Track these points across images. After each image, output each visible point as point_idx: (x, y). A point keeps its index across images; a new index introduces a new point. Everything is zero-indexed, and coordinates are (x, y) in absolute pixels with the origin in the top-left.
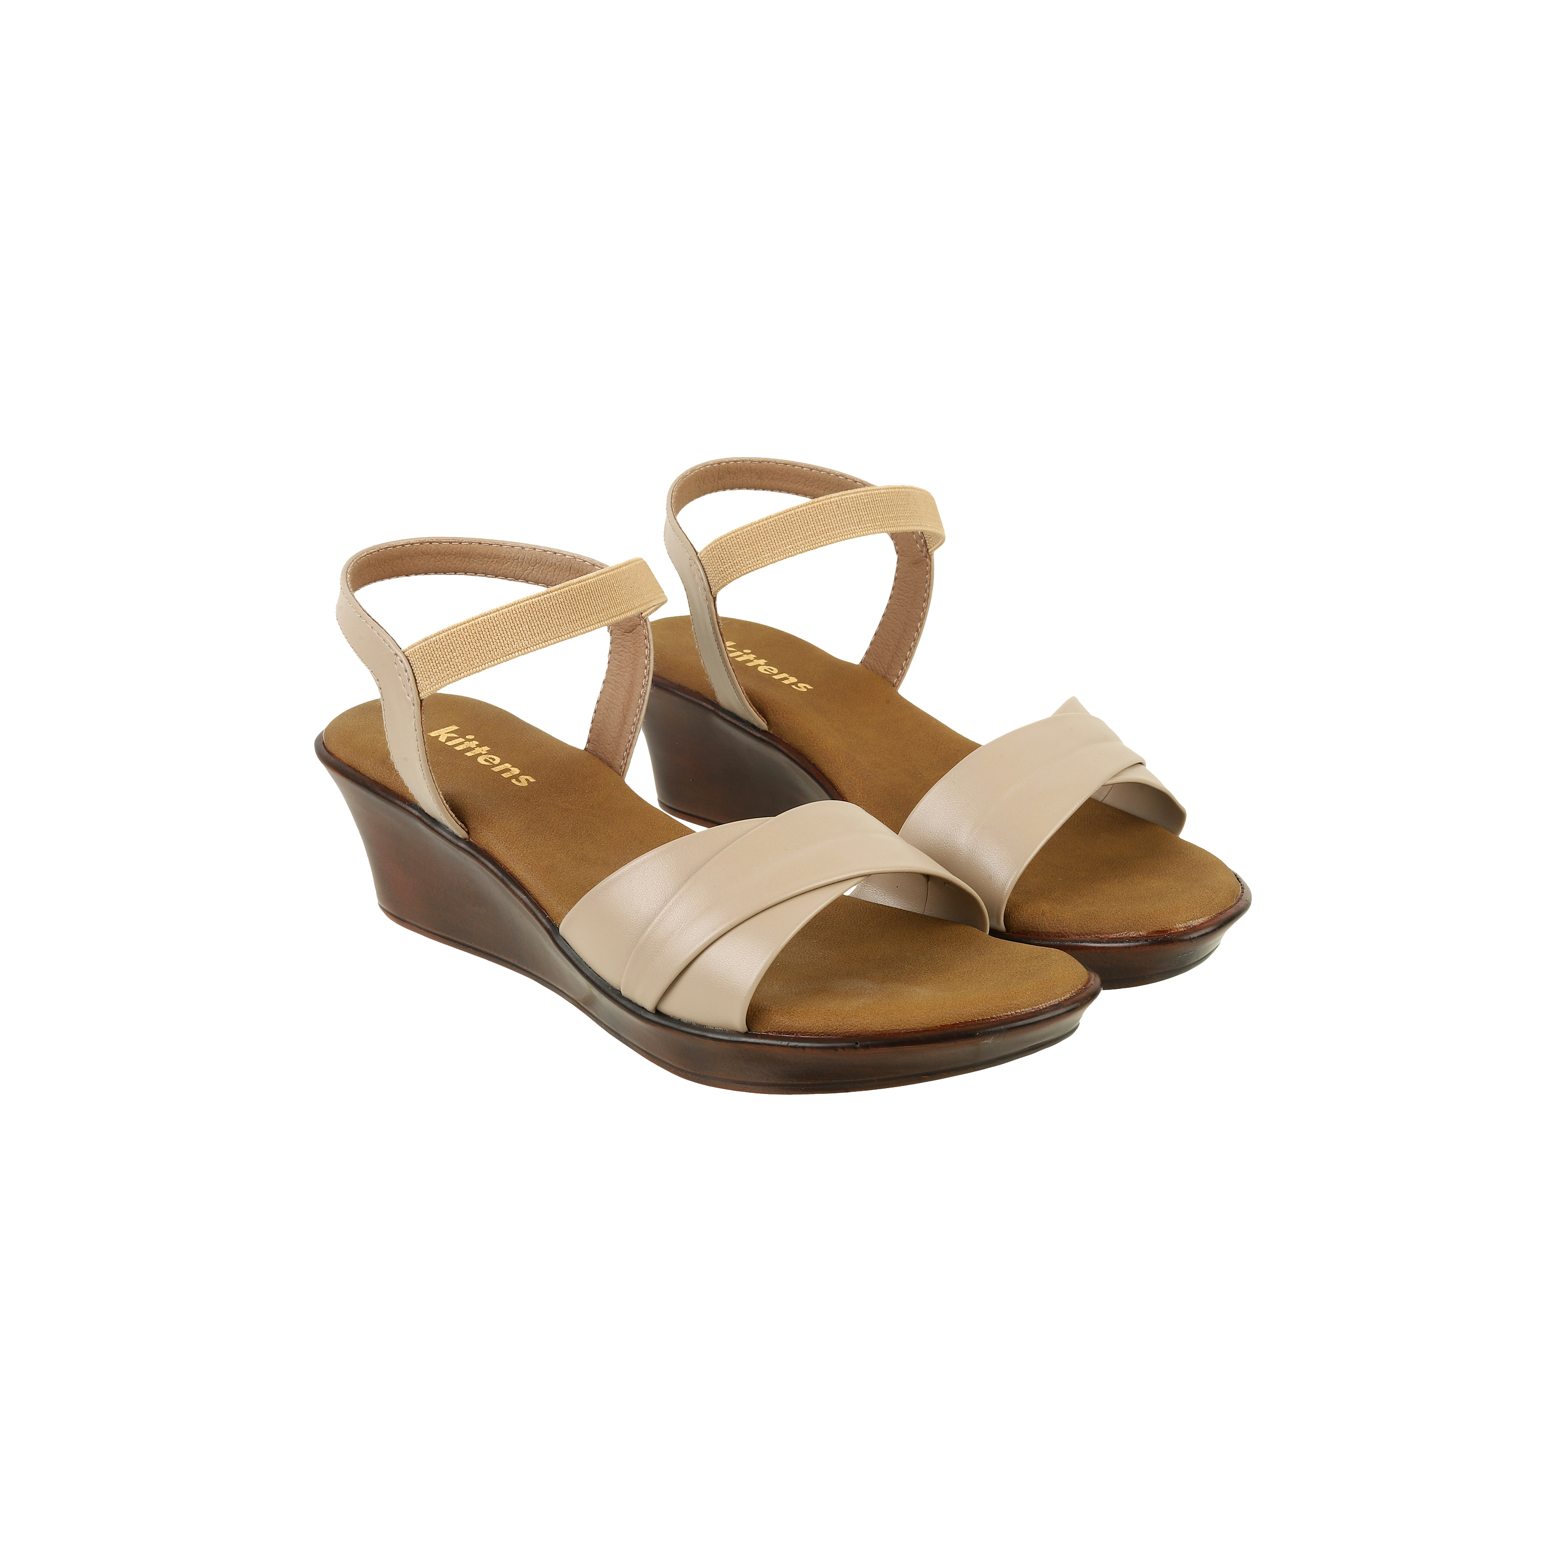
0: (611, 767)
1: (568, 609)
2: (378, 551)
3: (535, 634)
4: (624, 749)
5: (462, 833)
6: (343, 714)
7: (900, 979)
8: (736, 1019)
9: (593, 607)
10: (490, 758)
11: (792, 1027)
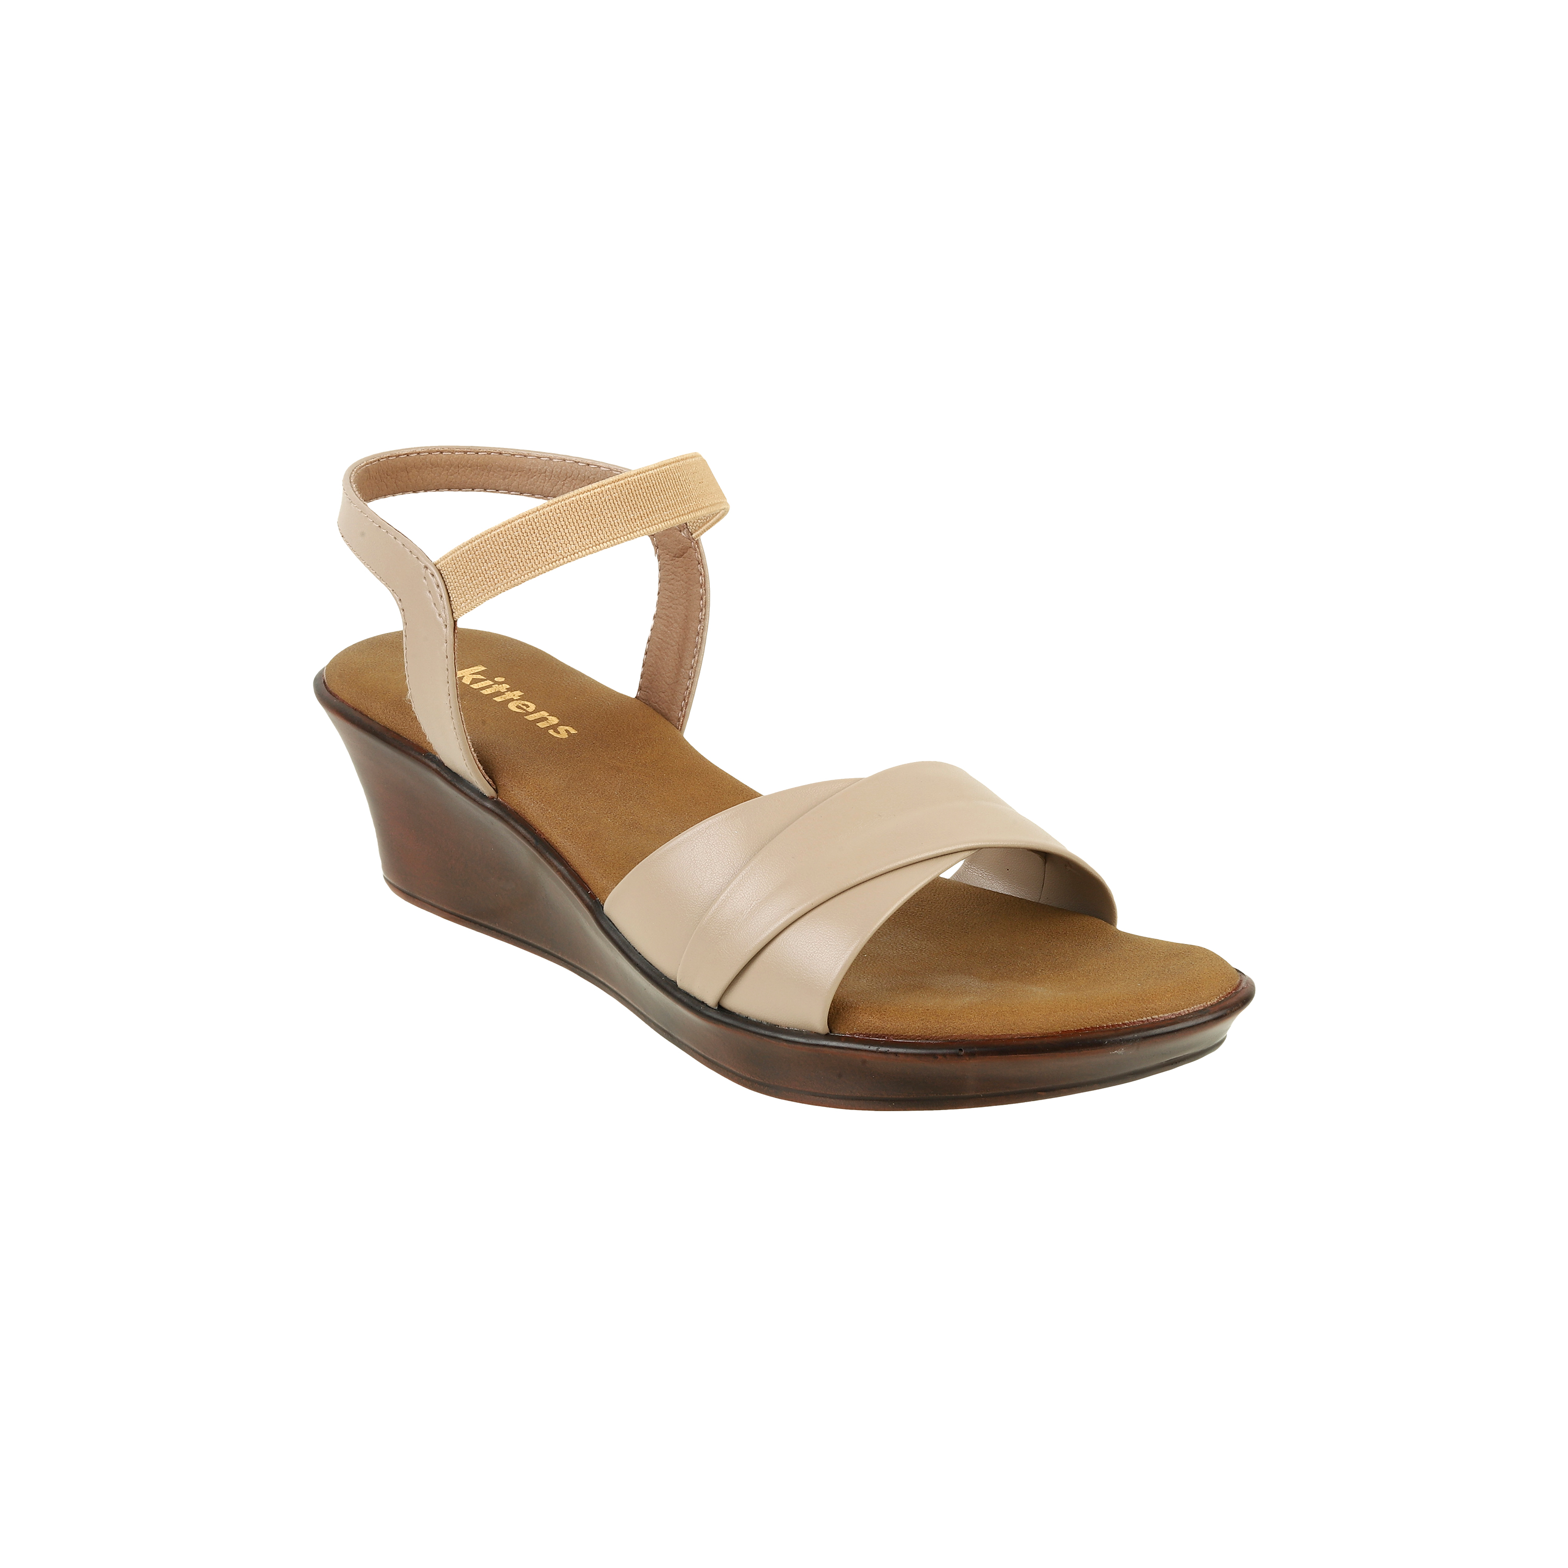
0: (668, 719)
1: (625, 506)
2: (379, 460)
3: (584, 536)
4: (681, 697)
5: (488, 790)
6: (349, 648)
7: (1012, 977)
8: (817, 1020)
9: (655, 503)
10: (523, 705)
11: (883, 1028)
